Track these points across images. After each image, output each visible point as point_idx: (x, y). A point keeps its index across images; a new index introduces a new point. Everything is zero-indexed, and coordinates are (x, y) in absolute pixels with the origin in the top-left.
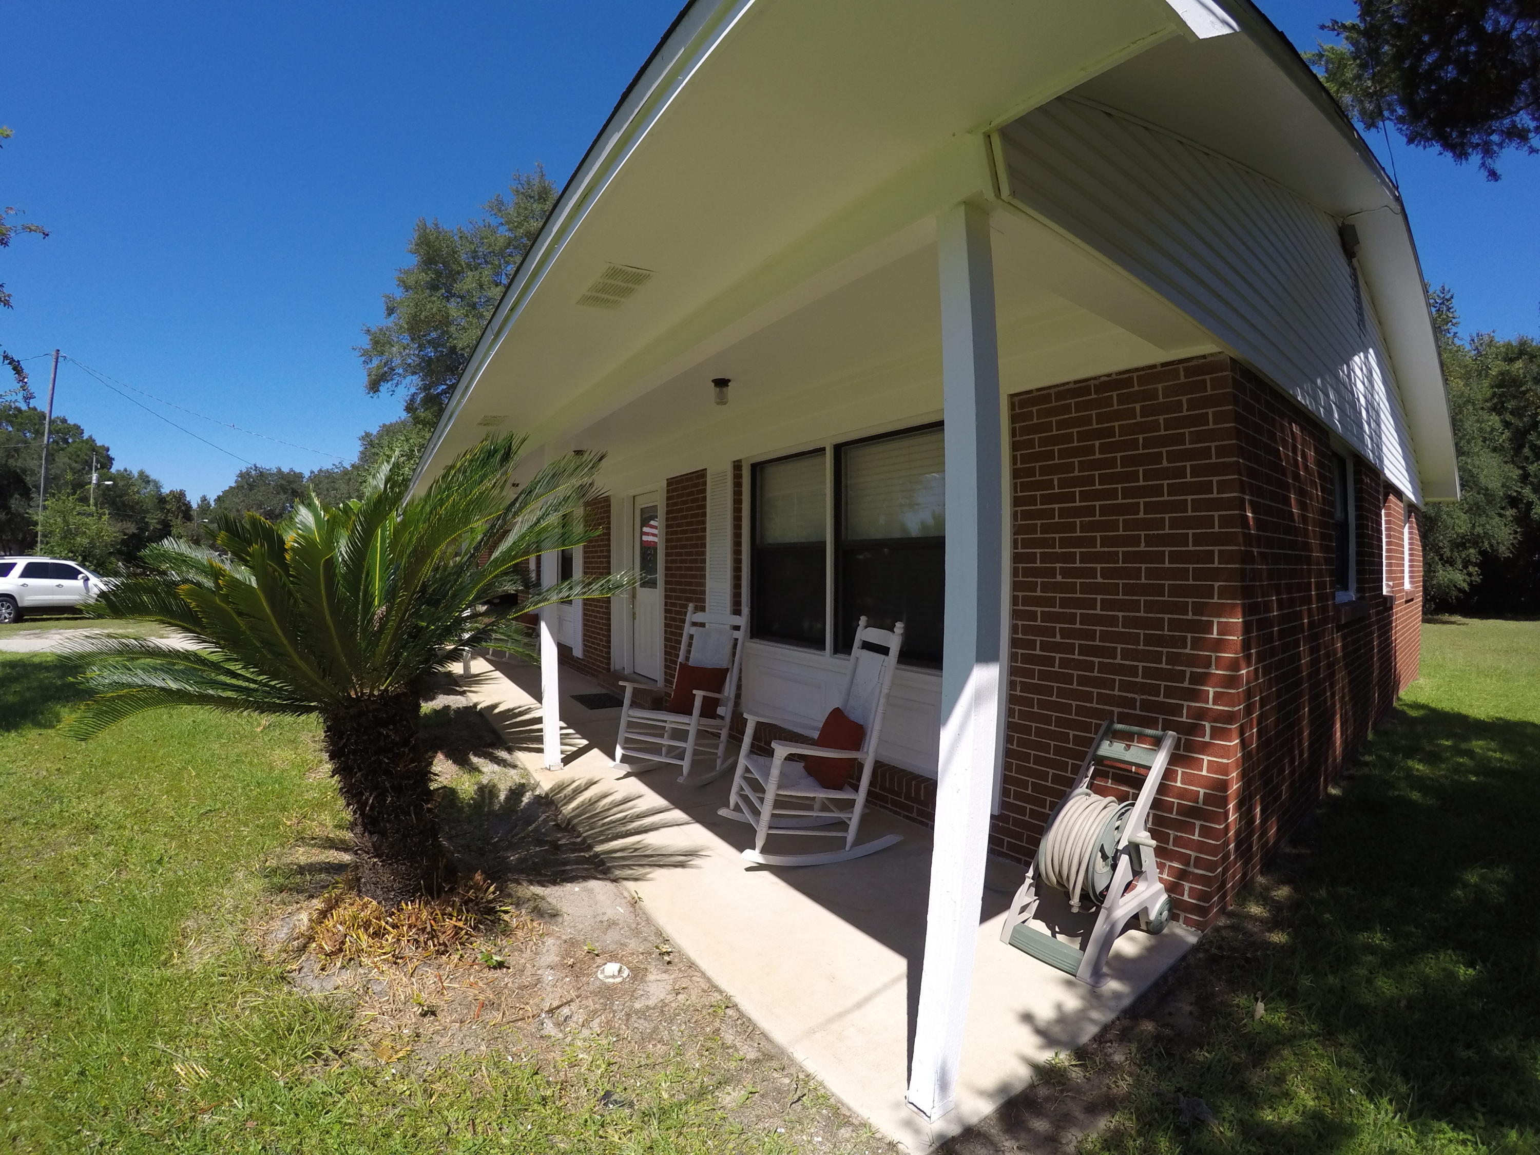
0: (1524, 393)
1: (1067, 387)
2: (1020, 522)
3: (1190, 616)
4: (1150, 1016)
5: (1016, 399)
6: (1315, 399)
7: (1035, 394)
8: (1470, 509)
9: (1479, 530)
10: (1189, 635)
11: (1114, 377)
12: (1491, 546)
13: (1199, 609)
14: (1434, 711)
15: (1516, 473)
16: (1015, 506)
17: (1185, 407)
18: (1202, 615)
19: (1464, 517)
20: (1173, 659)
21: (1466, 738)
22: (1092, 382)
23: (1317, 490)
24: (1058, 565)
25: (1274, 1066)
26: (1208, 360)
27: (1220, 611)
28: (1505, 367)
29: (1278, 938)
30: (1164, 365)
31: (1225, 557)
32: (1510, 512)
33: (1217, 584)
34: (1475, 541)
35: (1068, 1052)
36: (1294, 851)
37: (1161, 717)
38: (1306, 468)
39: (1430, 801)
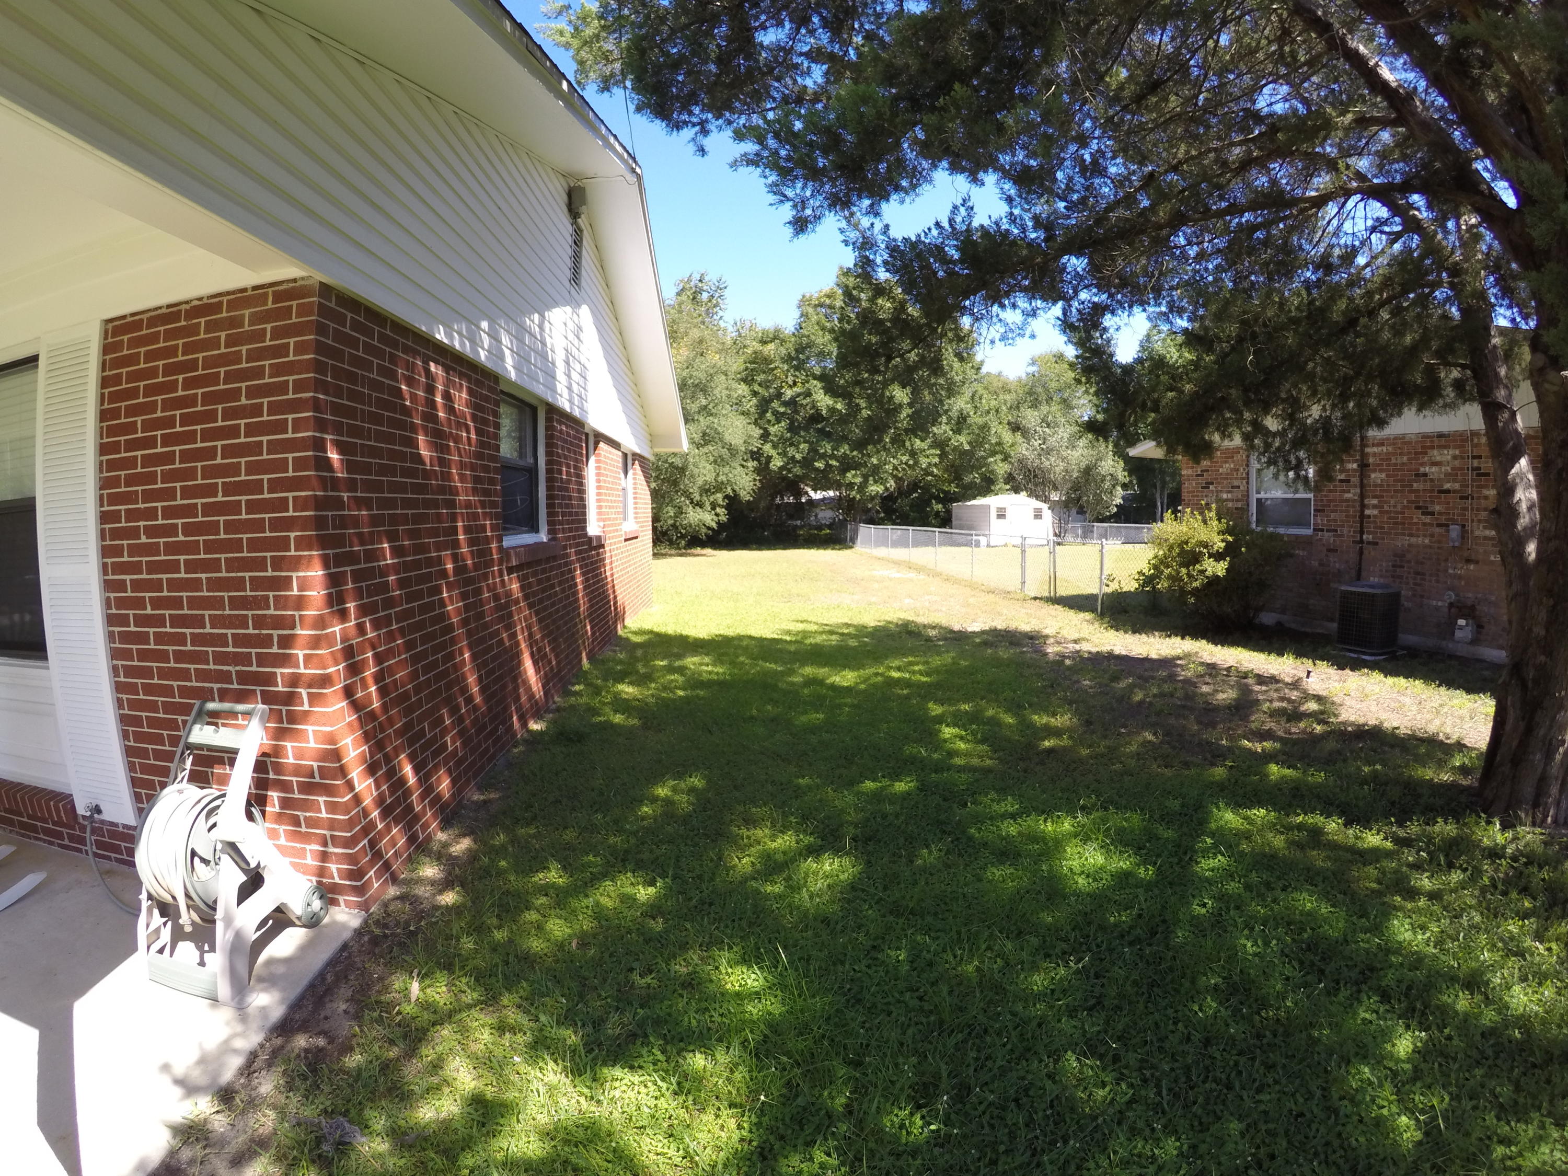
0: (773, 369)
1: (159, 312)
2: (106, 475)
3: (270, 573)
4: (305, 1027)
5: (110, 326)
6: (473, 342)
7: (129, 319)
8: (715, 462)
9: (722, 478)
10: (271, 594)
11: (205, 301)
12: (734, 490)
13: (278, 564)
14: (658, 635)
15: (757, 432)
16: (101, 455)
17: (268, 336)
18: (281, 571)
19: (709, 467)
20: (260, 622)
21: (680, 656)
22: (184, 307)
23: (468, 432)
24: (142, 523)
25: (428, 1053)
26: (297, 284)
27: (296, 563)
28: (758, 346)
29: (449, 898)
30: (255, 288)
31: (300, 504)
32: (751, 464)
33: (292, 535)
34: (719, 487)
35: (209, 1098)
36: (482, 798)
37: (258, 688)
38: (450, 409)
39: (634, 722)
